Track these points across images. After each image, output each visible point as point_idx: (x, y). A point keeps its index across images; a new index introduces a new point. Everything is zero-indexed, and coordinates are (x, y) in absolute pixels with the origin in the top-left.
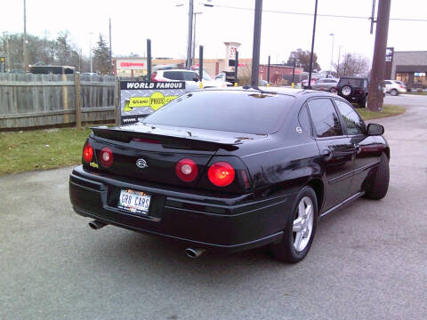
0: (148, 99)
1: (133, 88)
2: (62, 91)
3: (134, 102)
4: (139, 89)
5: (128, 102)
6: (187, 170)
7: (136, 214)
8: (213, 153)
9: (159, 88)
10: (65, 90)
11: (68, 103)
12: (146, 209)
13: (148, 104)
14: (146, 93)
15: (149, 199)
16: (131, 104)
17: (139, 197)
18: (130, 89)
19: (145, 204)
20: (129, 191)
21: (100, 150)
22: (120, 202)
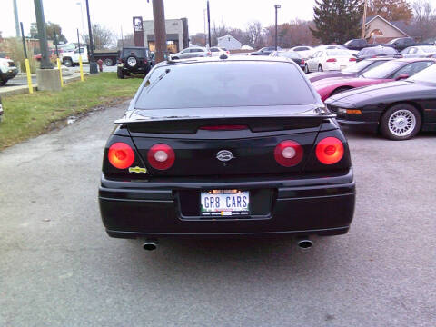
6: (289, 153)
7: (233, 217)
8: (317, 129)
12: (246, 208)
15: (247, 195)
17: (231, 196)
19: (242, 203)
20: (214, 191)
21: (147, 150)
22: (204, 207)
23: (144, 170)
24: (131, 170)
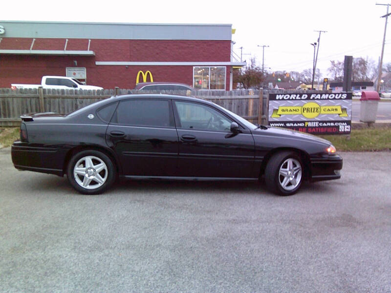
0: (300, 108)
1: (283, 99)
2: (247, 103)
3: (283, 110)
4: (289, 99)
5: (276, 110)
9: (314, 99)
10: (251, 103)
11: (252, 111)
13: (300, 112)
14: (298, 103)
16: (280, 112)
18: (279, 99)
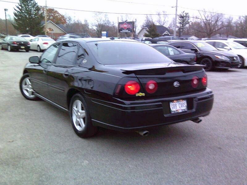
12: (186, 108)
15: (185, 102)
17: (180, 103)
19: (184, 105)
20: (175, 101)
21: (145, 84)
22: (171, 109)
23: (143, 94)
24: (137, 95)
